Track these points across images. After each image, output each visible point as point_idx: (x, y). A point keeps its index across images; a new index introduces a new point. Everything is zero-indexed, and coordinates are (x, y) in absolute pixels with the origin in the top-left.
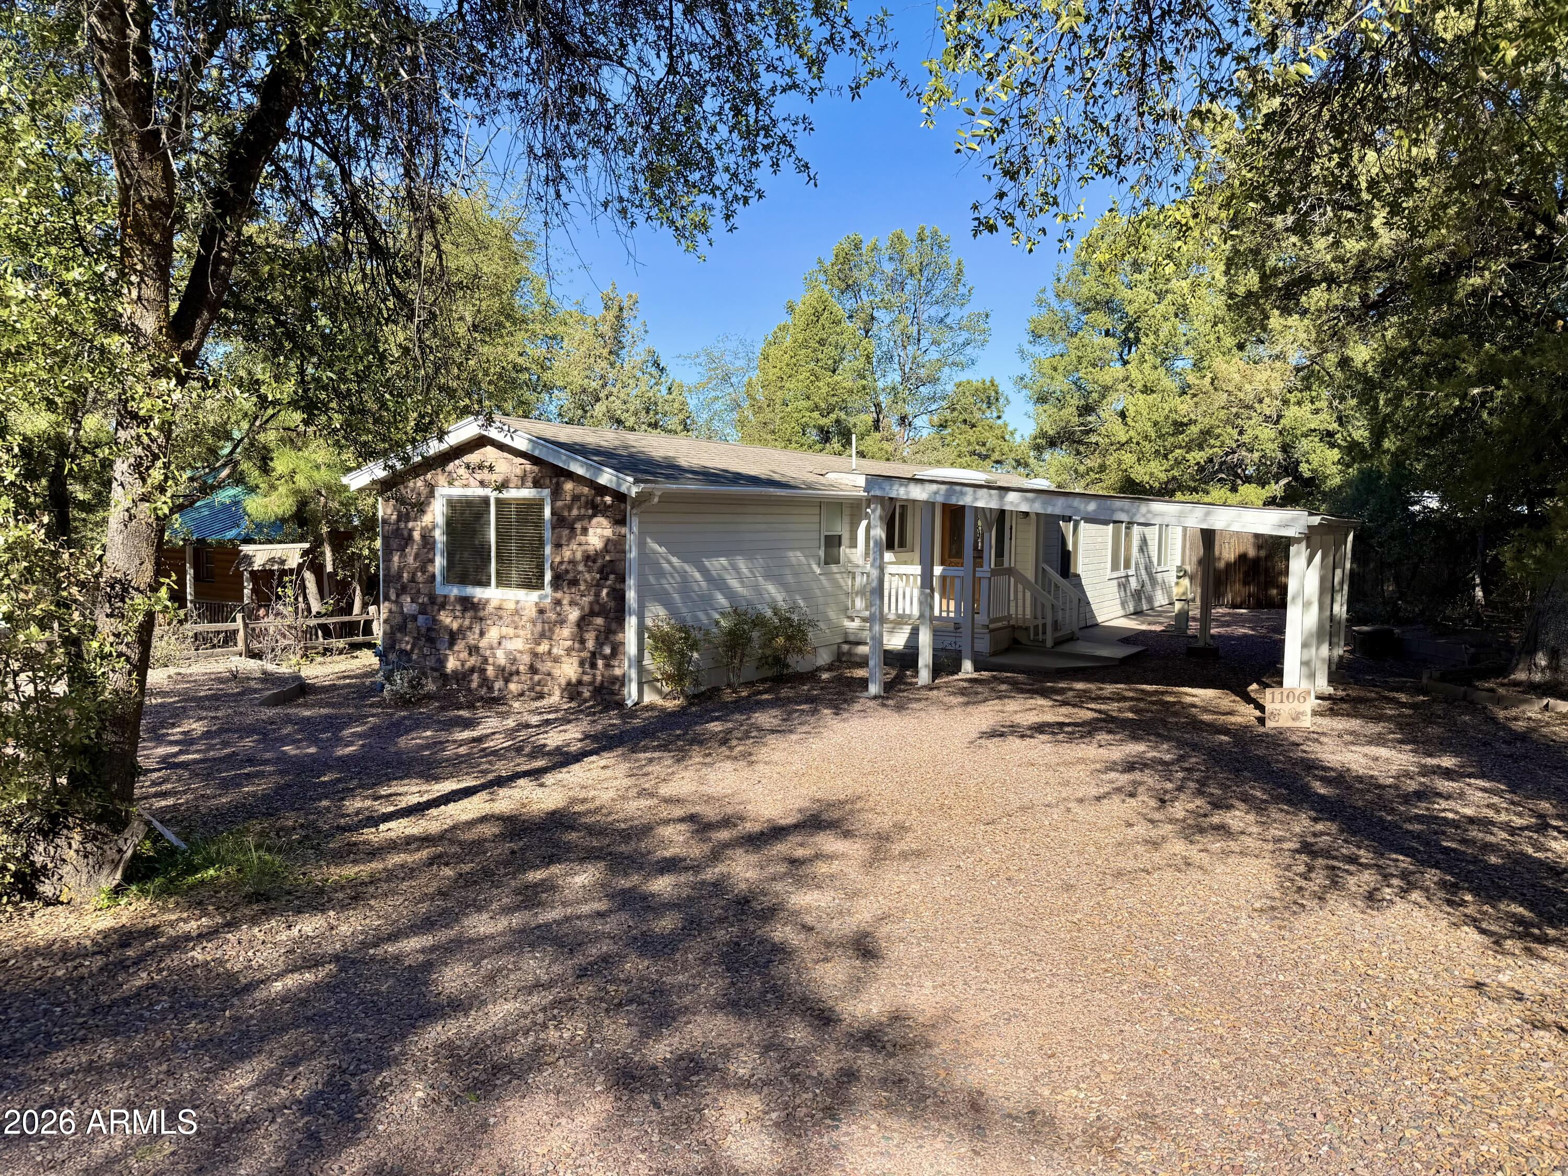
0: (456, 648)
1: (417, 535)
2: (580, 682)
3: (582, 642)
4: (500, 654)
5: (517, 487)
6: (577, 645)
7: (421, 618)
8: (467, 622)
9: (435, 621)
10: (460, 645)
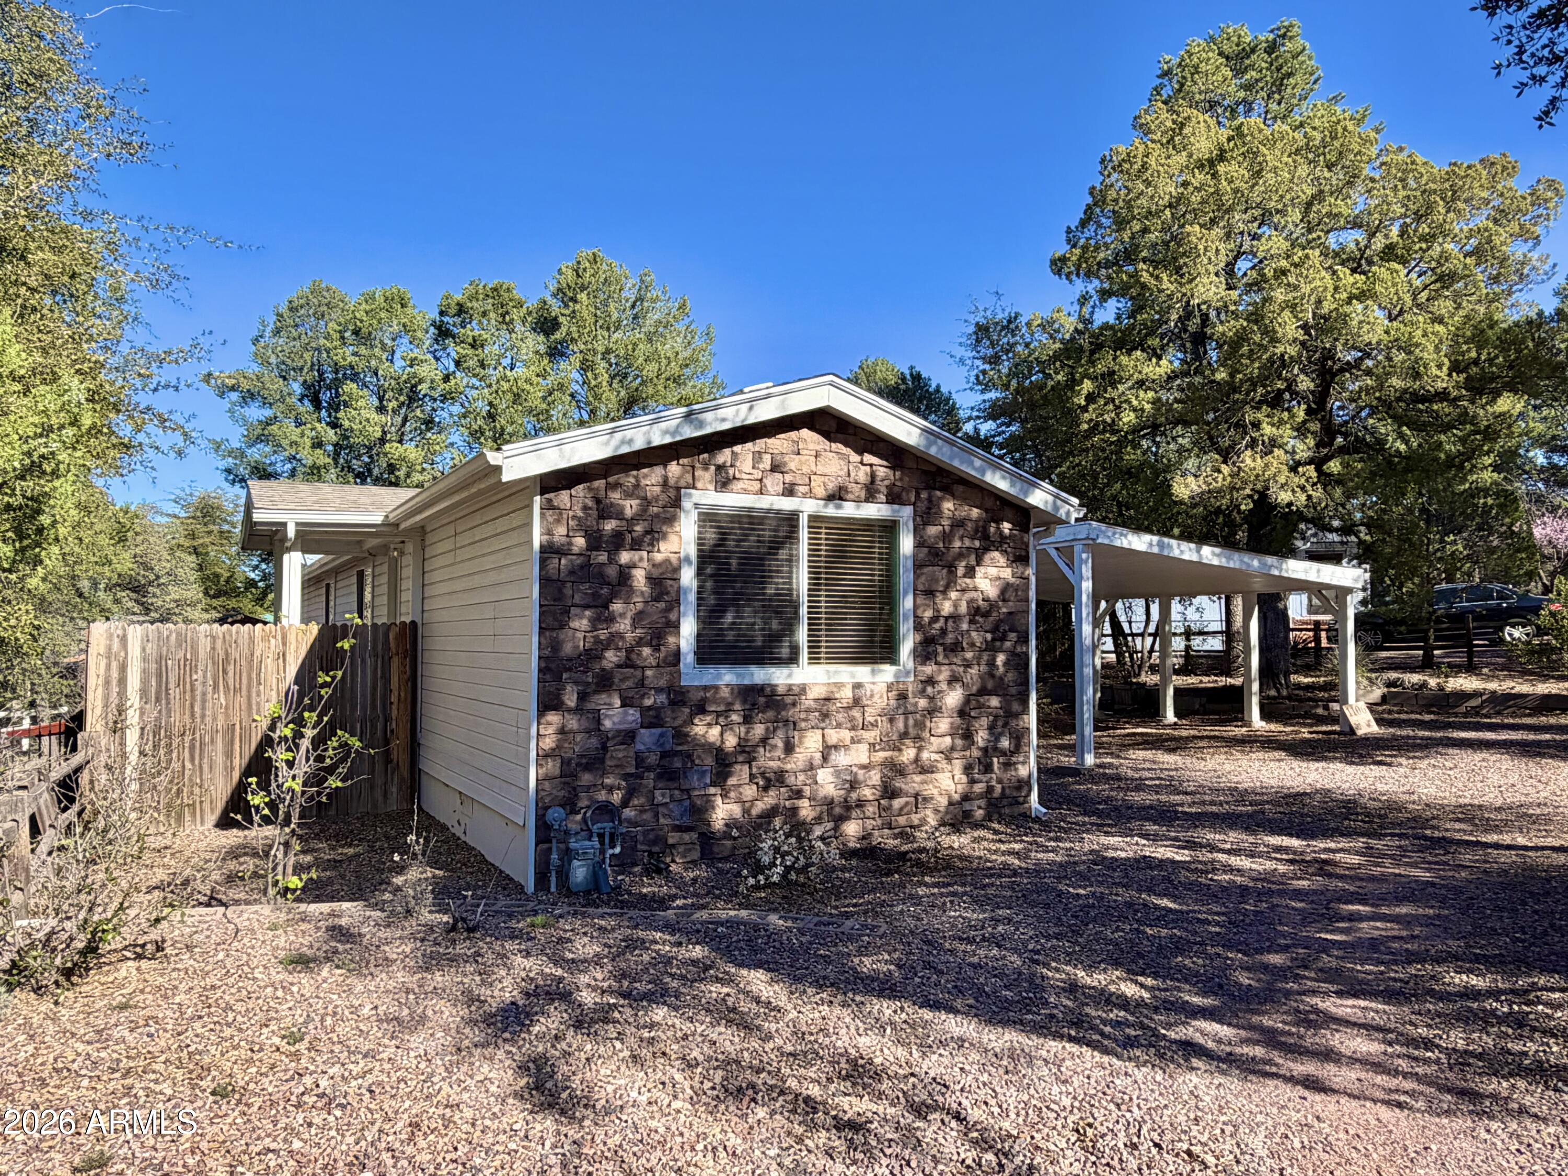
0: (732, 781)
1: (639, 577)
2: (966, 798)
3: (968, 736)
4: (825, 776)
5: (857, 501)
6: (959, 742)
7: (646, 737)
8: (759, 730)
9: (681, 735)
10: (741, 773)
